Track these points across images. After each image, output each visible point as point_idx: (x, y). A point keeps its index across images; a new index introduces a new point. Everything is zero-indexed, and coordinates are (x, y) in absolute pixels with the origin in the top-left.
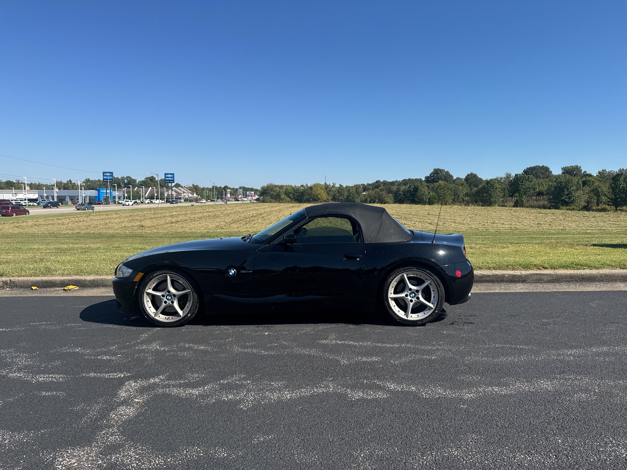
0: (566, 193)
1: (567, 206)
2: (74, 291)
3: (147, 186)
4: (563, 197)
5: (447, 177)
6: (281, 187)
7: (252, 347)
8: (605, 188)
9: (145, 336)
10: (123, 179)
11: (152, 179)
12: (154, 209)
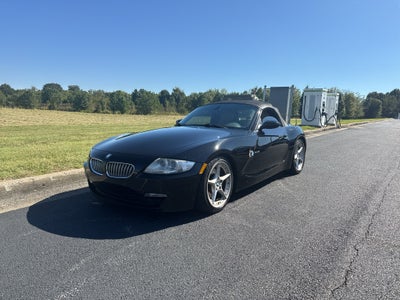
0: (83, 102)
1: (84, 110)
4: (81, 104)
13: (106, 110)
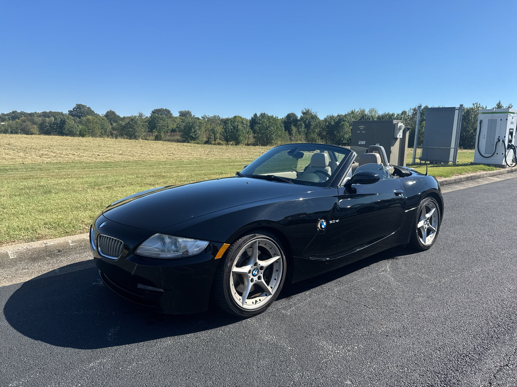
0: (193, 131)
1: (194, 140)
4: (191, 134)
8: (219, 129)
13: (218, 141)
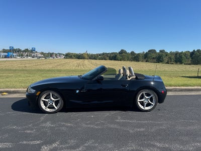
1: (162, 62)
2: (6, 95)
3: (26, 52)
4: (161, 59)
5: (125, 52)
6: (72, 54)
7: (90, 124)
9: (42, 118)
10: (17, 49)
11: (27, 50)
12: (29, 60)
13: (172, 62)
